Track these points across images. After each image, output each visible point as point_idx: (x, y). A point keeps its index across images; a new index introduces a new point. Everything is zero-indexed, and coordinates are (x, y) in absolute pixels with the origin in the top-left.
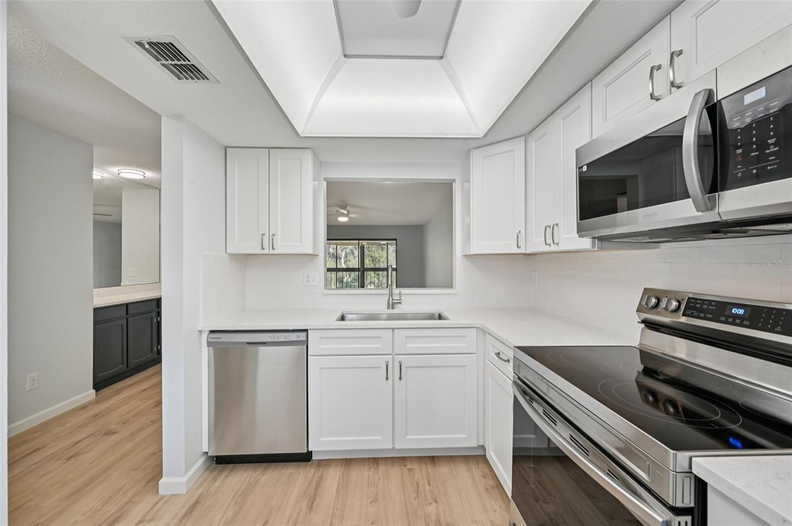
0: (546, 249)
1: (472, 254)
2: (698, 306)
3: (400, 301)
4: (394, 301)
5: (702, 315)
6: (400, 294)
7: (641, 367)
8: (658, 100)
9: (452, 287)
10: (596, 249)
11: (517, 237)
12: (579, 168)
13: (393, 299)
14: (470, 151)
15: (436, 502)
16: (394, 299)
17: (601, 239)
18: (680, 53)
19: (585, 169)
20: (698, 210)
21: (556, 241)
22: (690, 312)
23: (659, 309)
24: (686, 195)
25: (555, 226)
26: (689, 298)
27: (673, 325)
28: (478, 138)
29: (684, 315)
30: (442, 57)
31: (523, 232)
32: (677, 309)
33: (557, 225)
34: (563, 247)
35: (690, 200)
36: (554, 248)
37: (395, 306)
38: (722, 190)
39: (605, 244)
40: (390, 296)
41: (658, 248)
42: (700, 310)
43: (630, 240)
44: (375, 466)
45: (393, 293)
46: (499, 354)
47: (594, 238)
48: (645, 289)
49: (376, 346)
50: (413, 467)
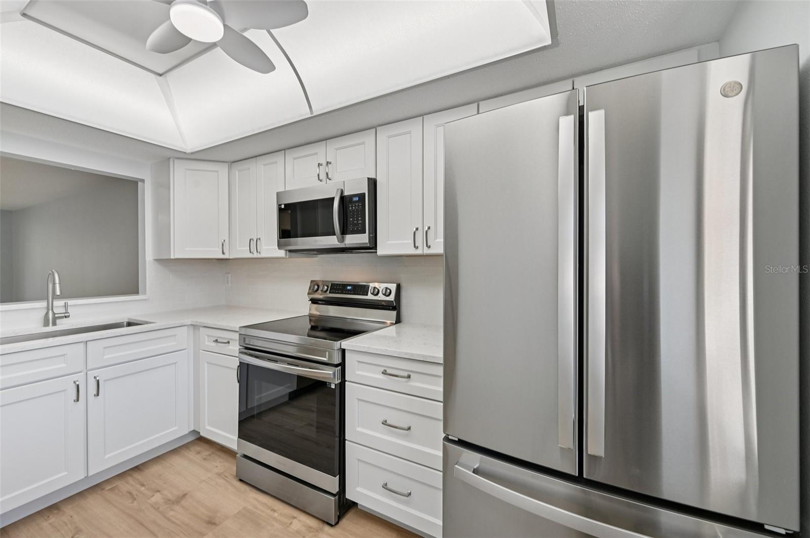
0: (250, 256)
1: (172, 257)
2: (335, 287)
3: (66, 315)
4: (56, 316)
5: (337, 292)
6: (66, 306)
7: (310, 326)
8: (321, 181)
9: (138, 293)
10: (288, 257)
11: (223, 245)
12: (279, 205)
13: (54, 314)
14: (169, 158)
15: (159, 491)
16: (55, 312)
17: (290, 251)
18: (330, 163)
19: (283, 206)
20: (338, 242)
21: (259, 251)
22: (332, 291)
23: (318, 291)
24: (334, 234)
25: (258, 240)
26: (332, 284)
27: (324, 299)
28: (185, 153)
29: (330, 293)
30: (161, 75)
31: (227, 241)
32: (327, 290)
33: (260, 239)
34: (263, 255)
35: (335, 236)
36: (256, 255)
37: (58, 321)
38: (346, 234)
39: (293, 254)
40: (48, 310)
41: (317, 257)
42: (336, 289)
43: (308, 252)
44: (56, 512)
45: (54, 305)
46: (217, 340)
47: (286, 250)
48: (312, 281)
49: (59, 366)
50: (115, 485)
